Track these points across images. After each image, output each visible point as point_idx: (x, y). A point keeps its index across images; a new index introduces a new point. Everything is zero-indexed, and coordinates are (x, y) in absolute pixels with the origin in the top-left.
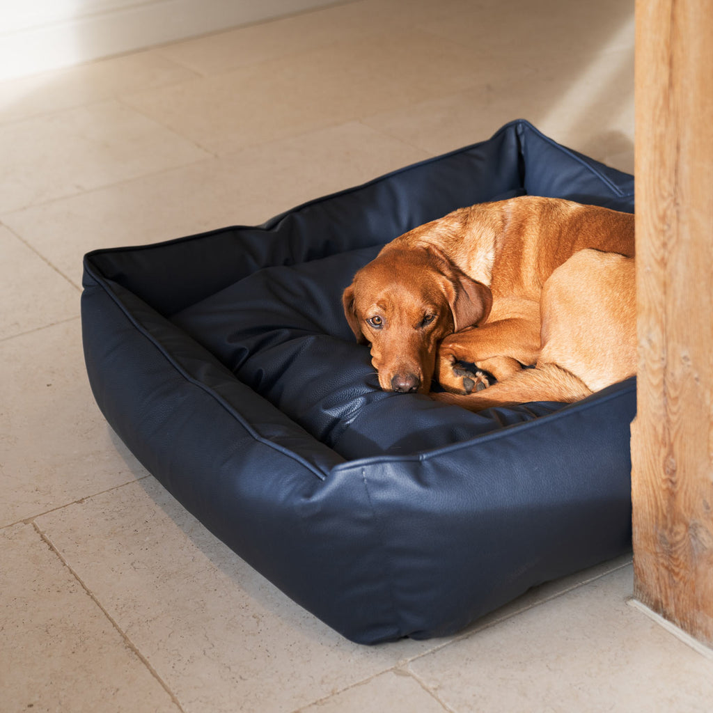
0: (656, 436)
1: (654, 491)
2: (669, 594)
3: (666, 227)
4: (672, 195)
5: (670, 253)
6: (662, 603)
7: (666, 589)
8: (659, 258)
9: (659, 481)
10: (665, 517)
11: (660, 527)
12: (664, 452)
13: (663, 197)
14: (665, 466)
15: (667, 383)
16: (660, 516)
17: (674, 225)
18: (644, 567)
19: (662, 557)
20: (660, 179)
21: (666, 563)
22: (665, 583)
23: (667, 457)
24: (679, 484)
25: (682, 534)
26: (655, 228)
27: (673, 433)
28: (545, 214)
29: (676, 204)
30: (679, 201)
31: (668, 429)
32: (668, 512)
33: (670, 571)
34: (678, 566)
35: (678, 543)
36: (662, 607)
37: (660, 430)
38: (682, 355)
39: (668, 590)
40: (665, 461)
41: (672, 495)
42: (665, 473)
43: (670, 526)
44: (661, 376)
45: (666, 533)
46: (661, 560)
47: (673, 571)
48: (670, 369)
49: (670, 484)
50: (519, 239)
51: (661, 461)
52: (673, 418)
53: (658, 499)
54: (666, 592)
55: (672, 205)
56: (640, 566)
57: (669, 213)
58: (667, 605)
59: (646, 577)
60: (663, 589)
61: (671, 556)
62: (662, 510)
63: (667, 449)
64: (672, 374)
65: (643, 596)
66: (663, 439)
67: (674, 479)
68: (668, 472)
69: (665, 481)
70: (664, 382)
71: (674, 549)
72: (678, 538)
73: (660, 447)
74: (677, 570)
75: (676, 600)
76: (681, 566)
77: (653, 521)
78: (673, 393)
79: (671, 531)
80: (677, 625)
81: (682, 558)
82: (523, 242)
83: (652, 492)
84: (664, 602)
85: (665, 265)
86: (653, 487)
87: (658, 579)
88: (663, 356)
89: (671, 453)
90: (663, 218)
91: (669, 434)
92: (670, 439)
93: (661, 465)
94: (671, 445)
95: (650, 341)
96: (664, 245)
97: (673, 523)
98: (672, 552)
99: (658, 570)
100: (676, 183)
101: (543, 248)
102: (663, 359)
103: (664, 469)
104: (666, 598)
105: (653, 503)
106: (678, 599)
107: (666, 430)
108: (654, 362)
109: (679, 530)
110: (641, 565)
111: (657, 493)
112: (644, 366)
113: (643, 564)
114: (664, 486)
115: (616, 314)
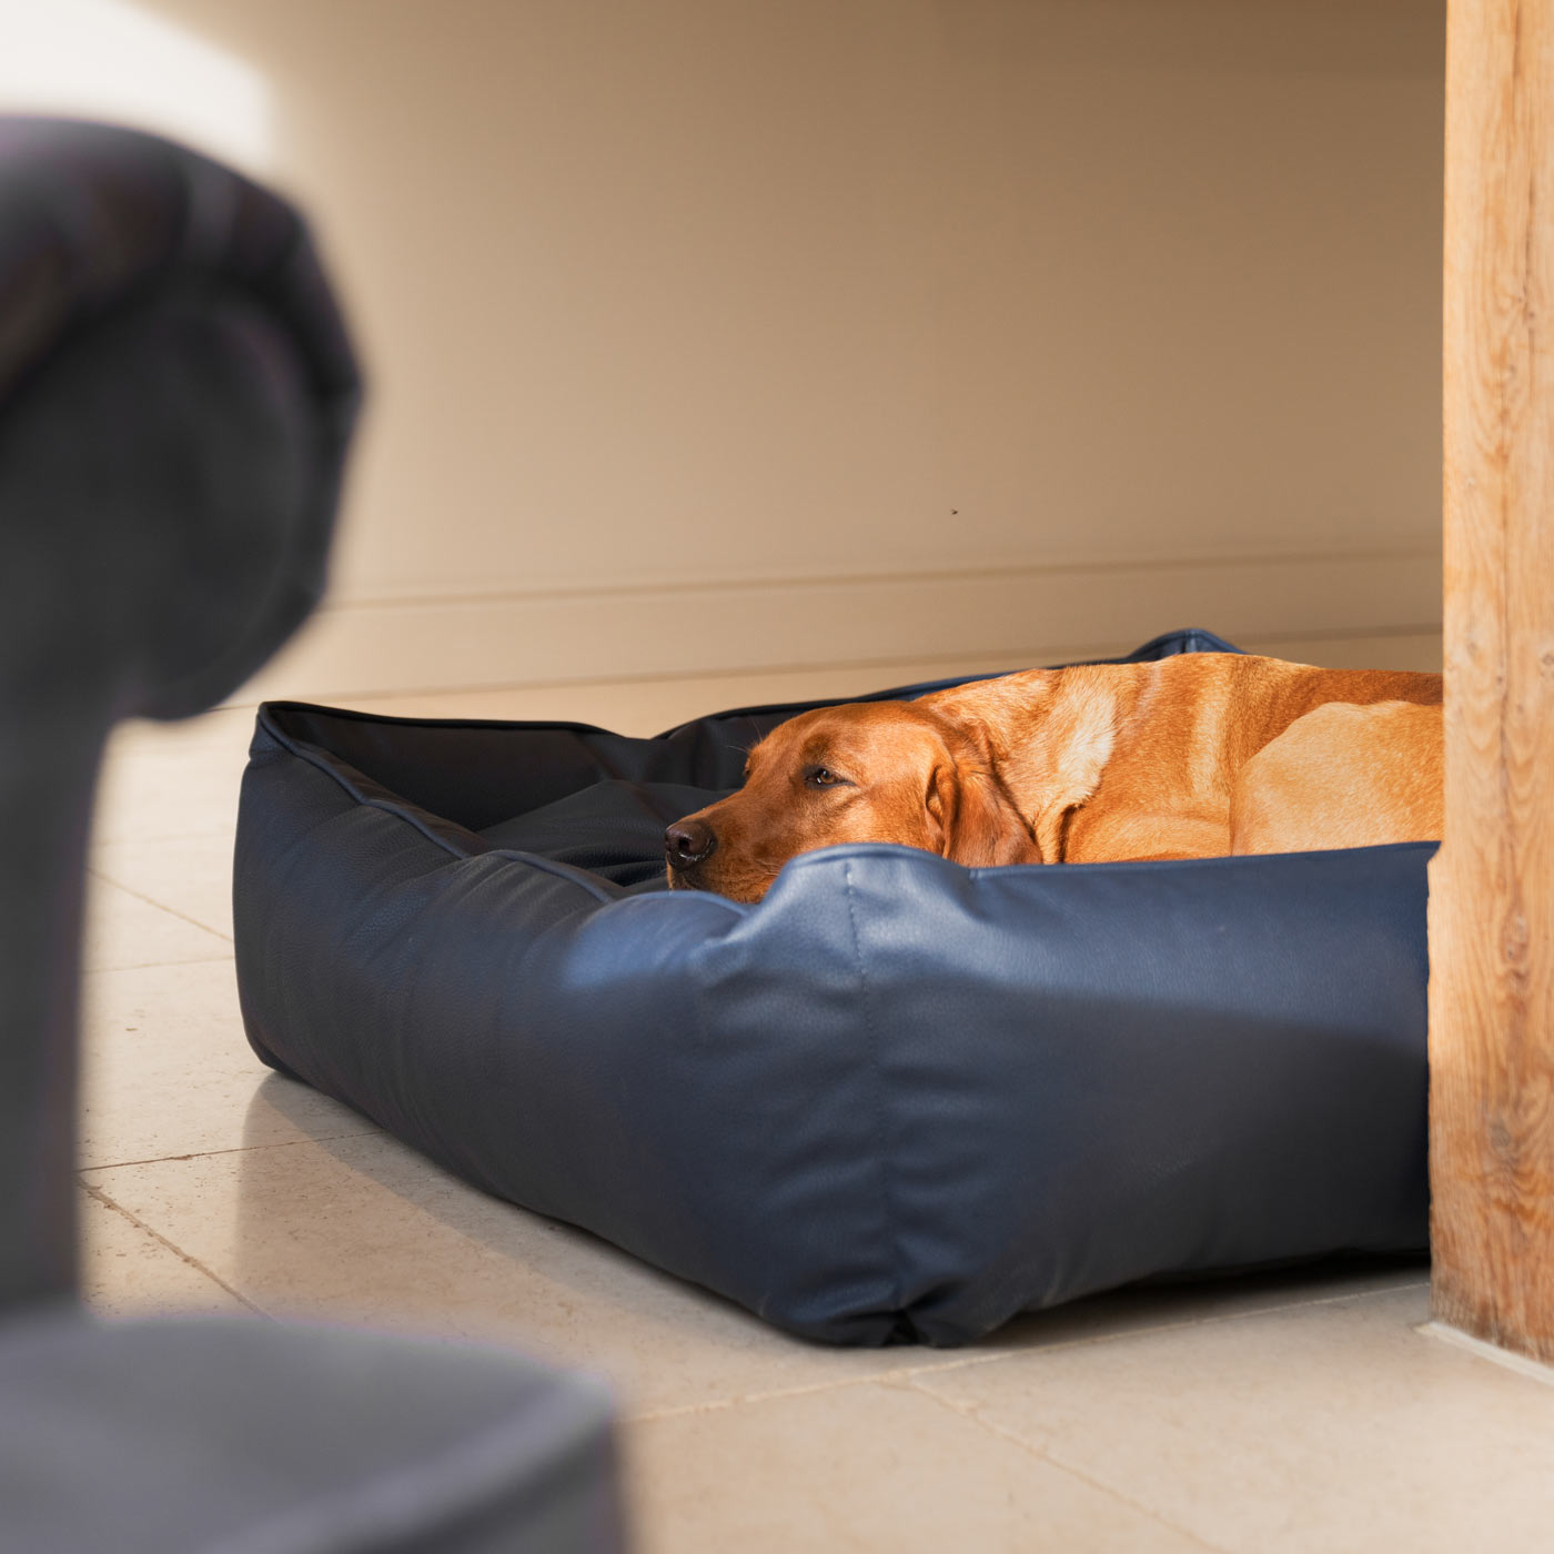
0: (1484, 873)
1: (1479, 1015)
2: (1512, 1277)
3: (1507, 375)
4: (1520, 300)
5: (1515, 428)
6: (1496, 1308)
7: (1505, 1266)
8: (1491, 450)
9: (1491, 984)
10: (1503, 1074)
11: (1493, 1103)
12: (1501, 905)
13: (1501, 312)
14: (1504, 940)
15: (1509, 735)
16: (1493, 1075)
17: (1523, 366)
18: (1455, 1225)
19: (1497, 1182)
20: (1494, 272)
21: (1504, 1196)
22: (1503, 1249)
23: (1508, 918)
24: (1534, 977)
25: (1541, 1104)
26: (1485, 383)
27: (1520, 852)
28: (1240, 672)
29: (1528, 315)
30: (1535, 307)
31: (1512, 847)
32: (1510, 1057)
33: (1514, 1211)
34: (1531, 1192)
35: (1531, 1130)
36: (1496, 1318)
37: (1493, 856)
38: (1542, 653)
39: (1511, 1268)
40: (1504, 929)
41: (1519, 1007)
42: (1504, 960)
43: (1513, 1091)
44: (1497, 721)
45: (1505, 1115)
46: (1495, 1192)
47: (1521, 1208)
48: (1515, 700)
49: (1514, 984)
50: (1185, 712)
51: (1496, 934)
52: (1522, 814)
53: (1489, 1031)
54: (1506, 1275)
55: (1520, 319)
56: (1445, 1227)
57: (1513, 341)
58: (1509, 1306)
59: (1459, 1251)
60: (1499, 1268)
61: (1516, 1173)
62: (1497, 1057)
63: (1509, 897)
64: (1520, 709)
65: (1452, 1303)
66: (1501, 875)
67: (1522, 968)
68: (1510, 954)
69: (1502, 980)
70: (1502, 734)
71: (1523, 1149)
72: (1534, 1115)
73: (1493, 897)
74: (1528, 1203)
75: (1528, 1287)
76: (1540, 1188)
77: (1475, 1094)
78: (1520, 753)
79: (1517, 1104)
80: (1531, 1355)
81: (1541, 1167)
82: (1192, 716)
83: (1473, 1021)
84: (1501, 1303)
85: (1505, 458)
86: (1476, 1005)
87: (1487, 1245)
88: (1500, 672)
89: (1517, 905)
90: (1501, 360)
91: (1513, 858)
92: (1514, 868)
93: (1496, 942)
94: (1518, 884)
95: (1472, 647)
96: (1504, 415)
97: (1523, 1082)
98: (1517, 1161)
99: (1486, 1220)
100: (1528, 272)
101: (1237, 726)
102: (1500, 680)
103: (1502, 950)
104: (1506, 1291)
105: (1477, 1048)
106: (1534, 1283)
107: (1508, 851)
108: (1479, 694)
109: (1535, 1095)
110: (1449, 1223)
111: (1484, 1016)
112: (1461, 711)
113: (1452, 1217)
114: (1501, 995)
115: (1396, 790)
